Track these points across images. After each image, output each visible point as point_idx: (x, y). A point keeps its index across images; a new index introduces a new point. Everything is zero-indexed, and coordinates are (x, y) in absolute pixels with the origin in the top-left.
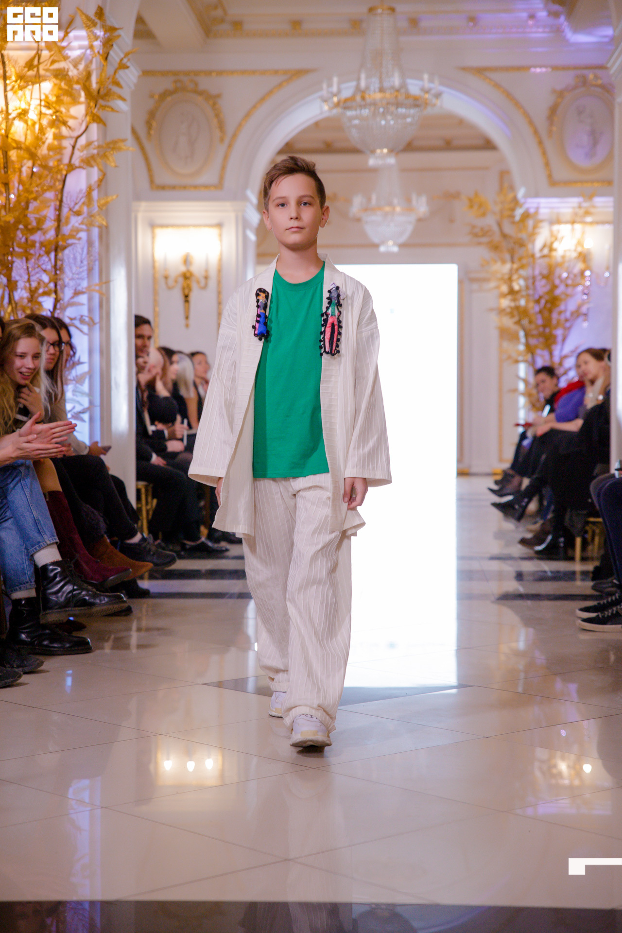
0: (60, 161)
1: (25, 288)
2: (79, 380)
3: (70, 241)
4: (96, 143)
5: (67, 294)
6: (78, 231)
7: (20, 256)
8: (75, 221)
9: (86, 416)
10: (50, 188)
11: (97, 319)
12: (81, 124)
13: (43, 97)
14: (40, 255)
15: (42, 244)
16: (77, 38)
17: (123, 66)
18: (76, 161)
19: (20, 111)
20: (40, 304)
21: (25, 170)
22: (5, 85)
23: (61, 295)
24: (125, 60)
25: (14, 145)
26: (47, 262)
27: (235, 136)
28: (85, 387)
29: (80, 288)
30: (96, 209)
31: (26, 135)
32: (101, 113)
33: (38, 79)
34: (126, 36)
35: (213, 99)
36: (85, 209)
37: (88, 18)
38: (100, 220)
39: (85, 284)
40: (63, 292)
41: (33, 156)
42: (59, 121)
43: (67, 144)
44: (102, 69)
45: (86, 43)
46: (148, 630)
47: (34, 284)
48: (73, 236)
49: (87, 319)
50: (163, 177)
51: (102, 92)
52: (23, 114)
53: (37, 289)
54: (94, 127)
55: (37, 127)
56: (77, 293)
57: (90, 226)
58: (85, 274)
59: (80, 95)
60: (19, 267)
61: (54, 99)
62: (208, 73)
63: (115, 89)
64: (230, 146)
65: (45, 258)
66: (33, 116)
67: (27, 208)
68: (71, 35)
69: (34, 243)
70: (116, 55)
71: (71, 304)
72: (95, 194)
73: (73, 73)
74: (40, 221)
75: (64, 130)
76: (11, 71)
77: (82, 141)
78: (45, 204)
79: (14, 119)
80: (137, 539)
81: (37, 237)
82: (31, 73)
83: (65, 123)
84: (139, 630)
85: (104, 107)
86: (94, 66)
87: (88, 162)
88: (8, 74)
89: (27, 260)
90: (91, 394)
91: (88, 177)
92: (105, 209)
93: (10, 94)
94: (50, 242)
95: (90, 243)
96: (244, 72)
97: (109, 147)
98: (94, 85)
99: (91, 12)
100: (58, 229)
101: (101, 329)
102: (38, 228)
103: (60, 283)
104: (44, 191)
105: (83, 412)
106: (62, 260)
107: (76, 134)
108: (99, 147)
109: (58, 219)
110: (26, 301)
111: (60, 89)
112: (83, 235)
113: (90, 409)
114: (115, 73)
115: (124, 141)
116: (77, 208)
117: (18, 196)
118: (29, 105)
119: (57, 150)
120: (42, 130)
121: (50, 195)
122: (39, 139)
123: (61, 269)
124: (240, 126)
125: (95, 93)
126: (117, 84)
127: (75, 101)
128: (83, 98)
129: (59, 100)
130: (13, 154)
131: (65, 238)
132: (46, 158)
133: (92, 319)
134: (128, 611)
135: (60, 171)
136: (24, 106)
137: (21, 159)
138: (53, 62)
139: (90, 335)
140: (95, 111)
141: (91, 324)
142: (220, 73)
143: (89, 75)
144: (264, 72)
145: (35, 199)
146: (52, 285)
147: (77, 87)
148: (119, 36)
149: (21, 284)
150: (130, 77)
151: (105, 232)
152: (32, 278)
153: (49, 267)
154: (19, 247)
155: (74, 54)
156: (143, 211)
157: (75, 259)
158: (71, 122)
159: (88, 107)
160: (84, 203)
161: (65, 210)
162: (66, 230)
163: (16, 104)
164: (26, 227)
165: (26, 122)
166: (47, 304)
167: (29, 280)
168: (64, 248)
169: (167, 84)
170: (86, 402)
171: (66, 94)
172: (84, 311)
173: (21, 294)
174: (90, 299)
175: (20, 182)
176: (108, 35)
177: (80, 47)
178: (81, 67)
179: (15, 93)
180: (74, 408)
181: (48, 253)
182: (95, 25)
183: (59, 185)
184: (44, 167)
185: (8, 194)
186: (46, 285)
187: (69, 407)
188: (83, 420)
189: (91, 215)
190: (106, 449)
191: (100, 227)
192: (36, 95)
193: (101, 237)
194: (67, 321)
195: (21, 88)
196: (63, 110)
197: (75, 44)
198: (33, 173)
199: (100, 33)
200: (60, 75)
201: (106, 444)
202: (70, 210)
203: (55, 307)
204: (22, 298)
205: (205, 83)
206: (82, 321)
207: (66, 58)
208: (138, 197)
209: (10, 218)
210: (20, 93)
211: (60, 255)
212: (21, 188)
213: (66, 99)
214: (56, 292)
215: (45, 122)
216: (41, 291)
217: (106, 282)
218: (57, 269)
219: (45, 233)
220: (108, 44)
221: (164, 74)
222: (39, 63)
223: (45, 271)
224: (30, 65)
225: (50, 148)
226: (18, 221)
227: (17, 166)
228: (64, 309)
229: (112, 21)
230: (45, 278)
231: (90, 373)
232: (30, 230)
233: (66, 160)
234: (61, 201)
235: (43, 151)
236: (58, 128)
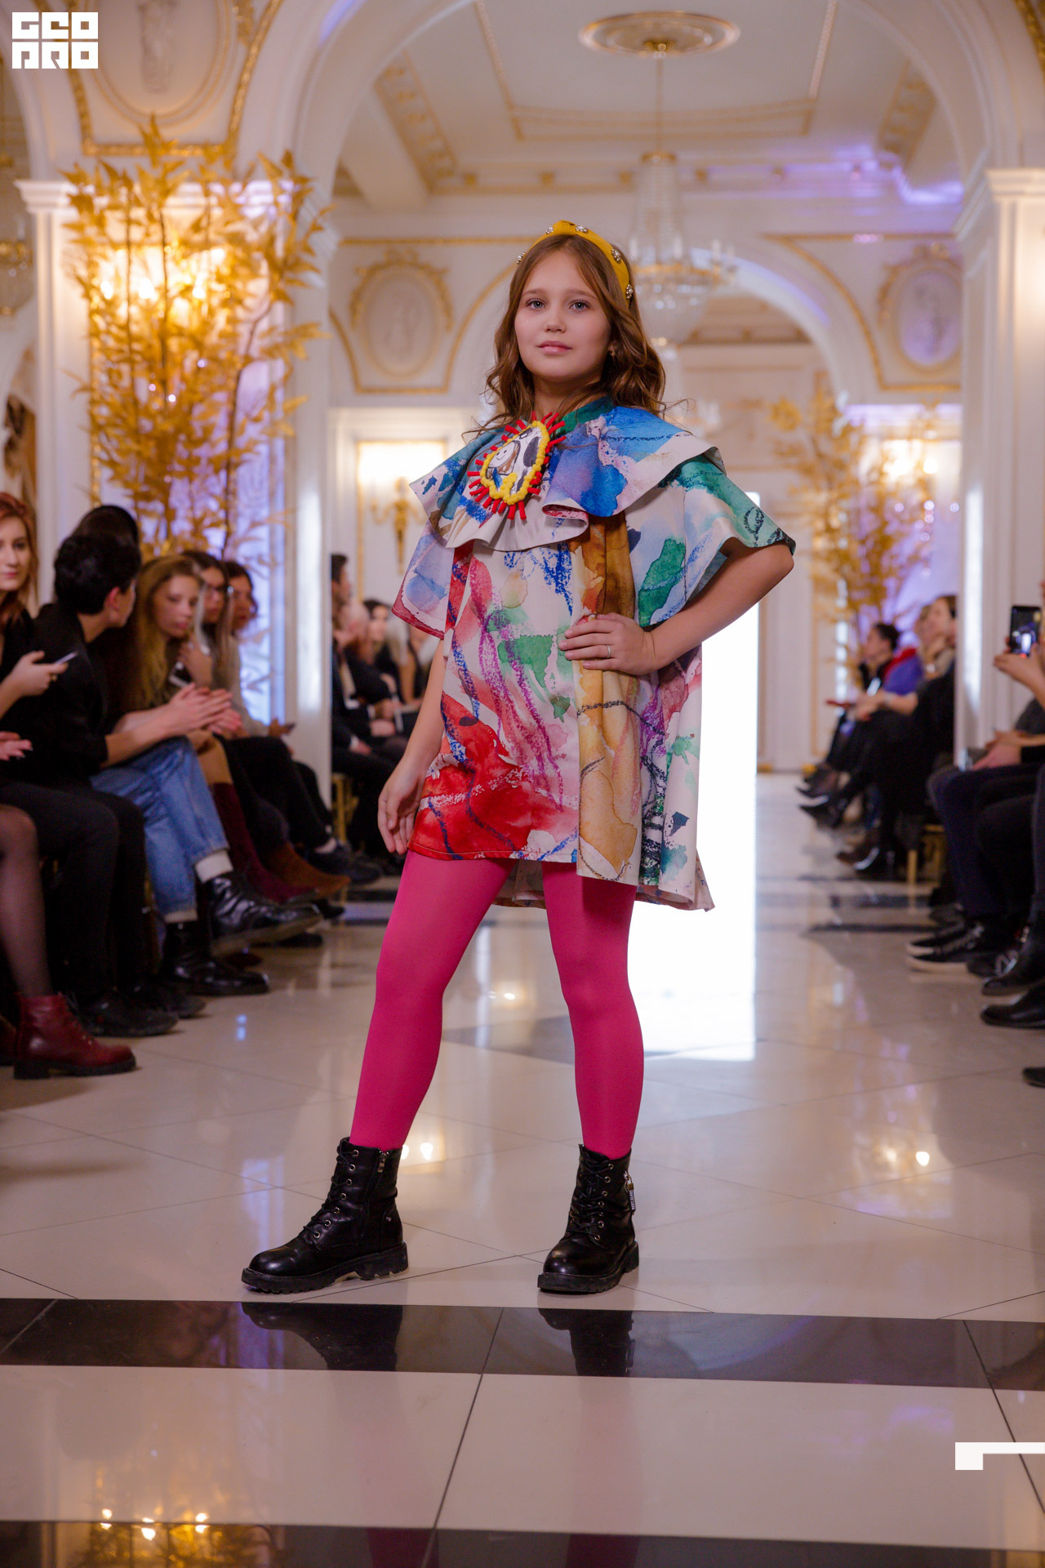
0: (234, 352)
1: (186, 518)
2: (257, 640)
3: (247, 456)
4: (281, 329)
5: (242, 526)
6: (255, 443)
7: (180, 475)
8: (252, 431)
9: (265, 687)
10: (221, 387)
11: (280, 557)
12: (261, 303)
13: (213, 269)
14: (207, 476)
15: (210, 461)
16: (258, 192)
17: (316, 228)
18: (255, 352)
19: (181, 288)
20: (205, 539)
21: (189, 364)
22: (165, 254)
23: (233, 527)
24: (320, 221)
25: (174, 330)
26: (217, 484)
27: (465, 323)
28: (265, 648)
29: (258, 518)
30: (279, 414)
31: (190, 319)
32: (289, 290)
33: (207, 245)
34: (322, 189)
35: (437, 275)
36: (266, 415)
37: (273, 166)
38: (285, 429)
39: (264, 513)
40: (235, 521)
41: (198, 344)
42: (233, 301)
43: (243, 330)
44: (290, 232)
45: (269, 198)
46: (345, 966)
47: (199, 513)
48: (248, 450)
49: (267, 559)
50: (371, 377)
51: (291, 261)
52: (187, 291)
53: (202, 519)
54: (279, 308)
55: (205, 309)
56: (254, 524)
57: (272, 434)
58: (265, 500)
59: (259, 267)
60: (179, 492)
61: (225, 271)
62: (431, 241)
63: (306, 257)
64: (460, 336)
65: (213, 480)
66: (199, 293)
67: (190, 412)
68: (253, 187)
69: (198, 461)
70: (308, 213)
71: (246, 539)
72: (279, 395)
73: (252, 237)
74: (208, 431)
75: (240, 312)
76: (173, 236)
77: (264, 325)
78: (214, 408)
79: (174, 297)
80: (330, 847)
81: (203, 451)
82: (198, 238)
83: (240, 302)
84: (334, 966)
85: (291, 282)
86: (280, 228)
87: (270, 353)
88: (168, 239)
89: (191, 481)
90: (271, 658)
91: (271, 372)
92: (292, 414)
93: (170, 265)
94: (219, 457)
95: (272, 459)
96: (478, 240)
97: (298, 333)
98: (279, 250)
99: (277, 157)
100: (231, 442)
101: (286, 572)
102: (205, 439)
103: (232, 511)
104: (213, 391)
105: (262, 680)
106: (236, 482)
107: (254, 316)
108: (286, 333)
109: (231, 428)
110: (187, 536)
111: (236, 257)
112: (263, 449)
113: (270, 677)
114: (307, 235)
115: (317, 325)
116: (255, 413)
117: (179, 398)
118: (194, 278)
119: (230, 337)
120: (211, 312)
121: (221, 397)
122: (207, 324)
123: (235, 494)
124: (472, 311)
125: (280, 263)
126: (309, 250)
127: (254, 273)
128: (264, 268)
129: (234, 273)
130: (174, 344)
131: (240, 452)
132: (216, 348)
133: (273, 559)
134: (316, 941)
135: (232, 364)
136: (188, 281)
137: (183, 351)
138: (227, 223)
139: (271, 579)
140: (281, 285)
141: (273, 565)
142: (447, 241)
143: (272, 240)
144: (504, 240)
145: (201, 401)
146: (221, 515)
147: (257, 255)
148: (311, 189)
149: (181, 513)
150: (327, 242)
151: (291, 445)
152: (199, 505)
153: (218, 490)
154: (180, 462)
155: (253, 212)
156: (345, 421)
157: (252, 480)
158: (249, 302)
159: (272, 284)
160: (265, 408)
161: (240, 417)
162: (241, 441)
163: (177, 280)
164: (189, 436)
165: (190, 300)
166: (215, 540)
167: (192, 508)
168: (237, 465)
169: (376, 255)
170: (264, 668)
171: (243, 264)
172: (264, 548)
173: (182, 526)
174: (272, 533)
175: (183, 379)
176: (298, 187)
177: (263, 204)
178: (263, 228)
179: (177, 263)
180: (249, 676)
181: (217, 472)
182: (280, 173)
183: (232, 384)
184: (214, 359)
185: (166, 394)
186: (214, 514)
187: (244, 673)
188: (259, 691)
189: (273, 423)
190: (289, 728)
191: (286, 438)
192: (204, 265)
193: (286, 451)
194: (241, 561)
195: (185, 256)
196: (239, 285)
197: (256, 200)
198: (199, 369)
199: (288, 185)
200: (236, 239)
201: (290, 720)
202: (248, 415)
203: (226, 543)
204: (182, 532)
205: (427, 254)
206: (260, 560)
207: (242, 218)
208: (337, 402)
209: (168, 427)
210: (184, 263)
211: (233, 475)
212: (183, 387)
213: (243, 271)
214: (227, 522)
215: (215, 301)
216: (207, 521)
217: (292, 511)
218: (229, 492)
219: (213, 445)
220: (298, 198)
221: (374, 242)
222: (209, 224)
223: (212, 495)
224: (196, 227)
225: (222, 335)
226: (178, 431)
227: (178, 358)
228: (236, 546)
229: (303, 169)
230: (213, 505)
231: (271, 630)
232: (194, 443)
233: (242, 350)
234: (234, 404)
235: (212, 339)
236: (232, 308)
